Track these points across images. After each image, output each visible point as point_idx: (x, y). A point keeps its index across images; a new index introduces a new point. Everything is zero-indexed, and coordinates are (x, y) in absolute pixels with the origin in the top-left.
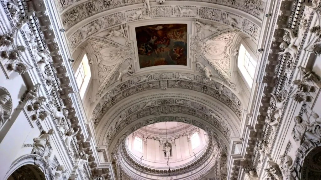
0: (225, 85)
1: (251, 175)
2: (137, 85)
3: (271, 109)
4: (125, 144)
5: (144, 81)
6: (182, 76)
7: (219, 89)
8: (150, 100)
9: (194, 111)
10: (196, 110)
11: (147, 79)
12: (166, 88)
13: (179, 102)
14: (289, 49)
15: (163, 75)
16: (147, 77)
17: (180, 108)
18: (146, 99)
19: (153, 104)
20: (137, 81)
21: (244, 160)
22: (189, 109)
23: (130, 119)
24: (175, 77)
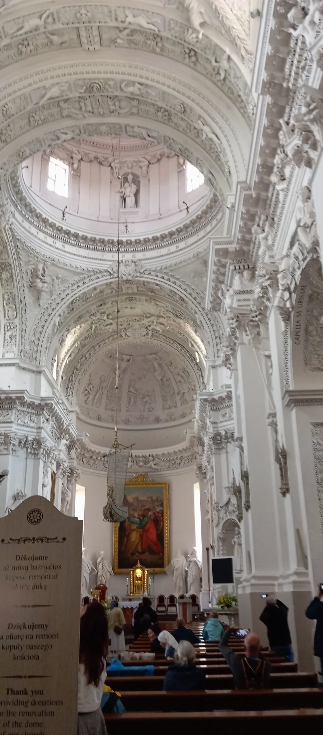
0: (234, 57)
1: (245, 278)
2: (15, 39)
3: (281, 152)
4: (19, 181)
5: (36, 30)
6: (134, 16)
7: (221, 64)
8: (56, 80)
9: (167, 113)
10: (173, 111)
11: (41, 22)
12: (97, 47)
13: (131, 89)
14: (304, 28)
15: (83, 11)
16: (40, 18)
17: (135, 103)
18: (46, 79)
19: (63, 91)
20: (15, 28)
21: (236, 248)
22: (156, 107)
23: (12, 131)
24: (116, 19)
